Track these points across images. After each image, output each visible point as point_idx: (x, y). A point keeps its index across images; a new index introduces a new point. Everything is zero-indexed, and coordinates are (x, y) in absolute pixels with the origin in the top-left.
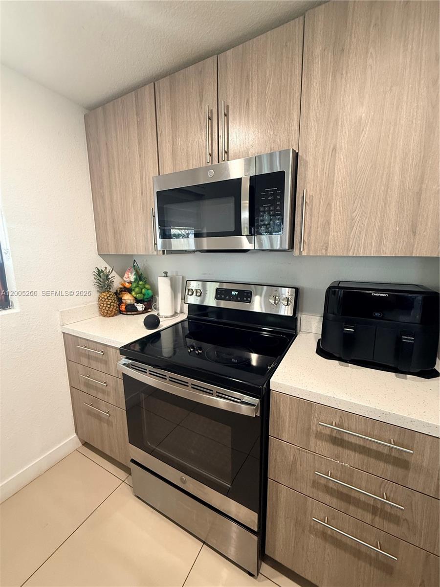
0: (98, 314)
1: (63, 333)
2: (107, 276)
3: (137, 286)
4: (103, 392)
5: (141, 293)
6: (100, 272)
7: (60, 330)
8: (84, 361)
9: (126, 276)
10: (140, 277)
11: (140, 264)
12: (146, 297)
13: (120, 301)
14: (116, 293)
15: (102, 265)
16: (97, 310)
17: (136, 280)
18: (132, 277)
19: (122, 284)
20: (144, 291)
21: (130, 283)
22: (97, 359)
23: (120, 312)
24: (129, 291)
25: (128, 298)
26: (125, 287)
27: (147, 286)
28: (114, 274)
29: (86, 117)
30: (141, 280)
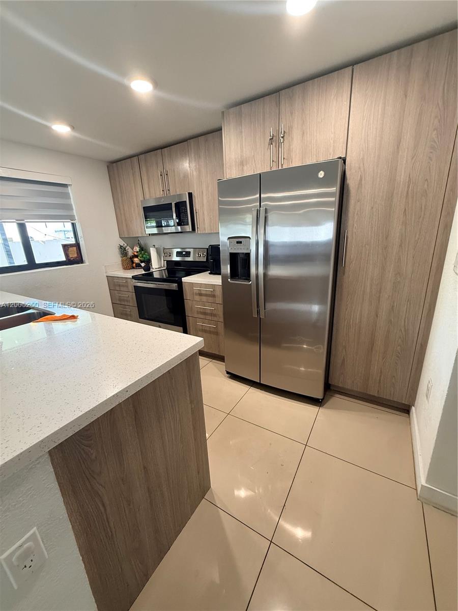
0: (122, 269)
1: (107, 276)
2: (125, 249)
3: (140, 254)
4: (127, 301)
5: (143, 257)
6: (121, 246)
7: (105, 275)
8: (118, 288)
9: (135, 248)
10: (142, 249)
11: (142, 242)
12: (146, 259)
13: (133, 262)
14: (131, 258)
15: (122, 243)
16: (121, 266)
17: (140, 251)
18: (138, 249)
19: (133, 253)
20: (144, 256)
21: (137, 252)
22: (123, 286)
23: (133, 268)
24: (137, 256)
25: (136, 260)
26: (135, 255)
27: (146, 254)
28: (128, 247)
29: (108, 167)
30: (142, 250)
